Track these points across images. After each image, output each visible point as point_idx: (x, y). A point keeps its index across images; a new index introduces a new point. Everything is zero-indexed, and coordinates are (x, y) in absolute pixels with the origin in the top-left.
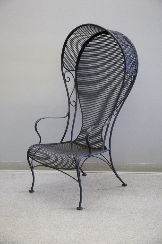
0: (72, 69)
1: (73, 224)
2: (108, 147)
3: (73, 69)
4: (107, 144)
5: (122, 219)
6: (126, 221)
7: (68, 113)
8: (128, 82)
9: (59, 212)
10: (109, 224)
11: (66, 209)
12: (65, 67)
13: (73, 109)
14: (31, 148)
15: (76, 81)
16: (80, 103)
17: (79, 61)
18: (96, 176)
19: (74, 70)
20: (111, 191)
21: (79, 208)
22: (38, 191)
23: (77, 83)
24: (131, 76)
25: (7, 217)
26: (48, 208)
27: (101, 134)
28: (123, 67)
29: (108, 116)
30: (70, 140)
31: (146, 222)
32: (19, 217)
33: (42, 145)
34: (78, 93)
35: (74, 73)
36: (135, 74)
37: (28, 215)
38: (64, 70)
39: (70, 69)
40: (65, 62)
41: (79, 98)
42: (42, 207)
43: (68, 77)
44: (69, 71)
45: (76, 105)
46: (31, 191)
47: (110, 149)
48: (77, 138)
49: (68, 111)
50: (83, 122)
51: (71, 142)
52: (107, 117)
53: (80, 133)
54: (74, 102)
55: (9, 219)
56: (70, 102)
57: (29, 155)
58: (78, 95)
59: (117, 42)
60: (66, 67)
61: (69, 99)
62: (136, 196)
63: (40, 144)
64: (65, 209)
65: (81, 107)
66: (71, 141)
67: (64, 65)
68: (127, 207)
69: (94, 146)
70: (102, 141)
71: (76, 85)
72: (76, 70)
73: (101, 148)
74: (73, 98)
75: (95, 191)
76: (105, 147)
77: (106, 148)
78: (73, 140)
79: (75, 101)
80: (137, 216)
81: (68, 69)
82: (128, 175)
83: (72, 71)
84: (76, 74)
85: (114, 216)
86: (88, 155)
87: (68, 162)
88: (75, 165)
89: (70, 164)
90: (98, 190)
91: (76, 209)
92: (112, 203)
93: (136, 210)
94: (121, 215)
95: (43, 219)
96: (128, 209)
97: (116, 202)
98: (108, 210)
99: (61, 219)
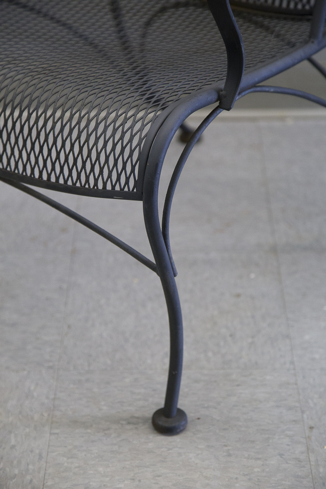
11: (83, 425)
21: (168, 420)
64: (74, 423)
75: (257, 265)
86: (218, 91)
87: (87, 141)
88: (133, 171)
89: (98, 158)
90: (274, 250)
91: (145, 420)
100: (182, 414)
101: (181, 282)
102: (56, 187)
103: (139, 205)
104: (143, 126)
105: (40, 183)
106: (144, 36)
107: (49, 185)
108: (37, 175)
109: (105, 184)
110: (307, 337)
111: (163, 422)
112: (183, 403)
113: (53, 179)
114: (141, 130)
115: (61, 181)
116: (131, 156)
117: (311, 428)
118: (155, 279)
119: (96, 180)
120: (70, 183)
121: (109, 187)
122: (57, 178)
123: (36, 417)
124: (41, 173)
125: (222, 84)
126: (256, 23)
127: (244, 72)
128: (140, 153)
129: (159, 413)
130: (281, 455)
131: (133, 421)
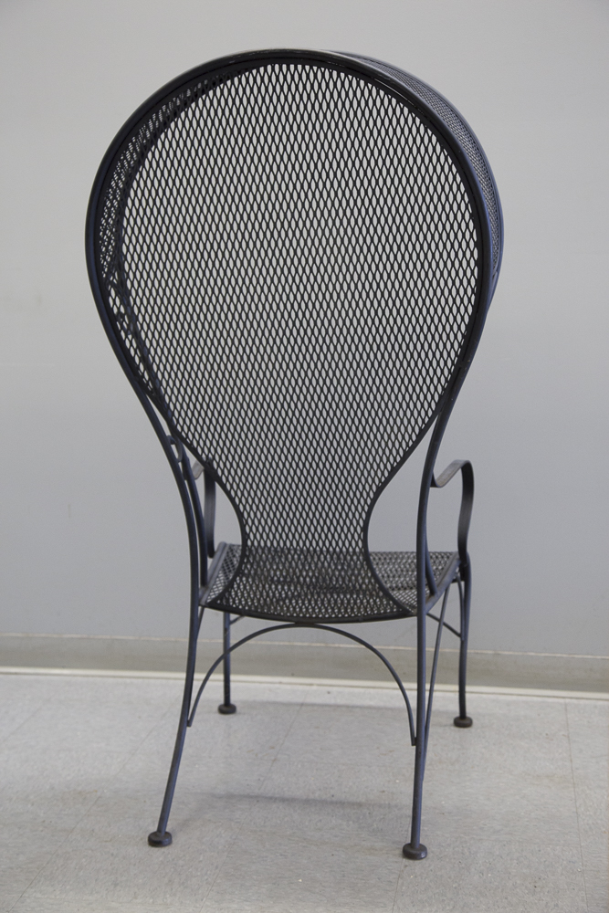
9: (217, 867)
32: (39, 881)
37: (81, 874)
68: (521, 859)
80: (557, 905)
82: (566, 705)
85: (451, 899)
92: (462, 835)
93: (562, 874)
94: (482, 899)
95: (136, 898)
96: (524, 871)
97: (481, 829)
98: (432, 867)
99: (209, 904)
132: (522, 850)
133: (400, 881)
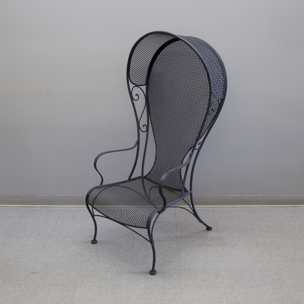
0: (141, 83)
1: (144, 300)
2: (188, 189)
3: (143, 83)
4: (187, 185)
5: (205, 290)
6: (210, 292)
7: (137, 142)
8: (214, 108)
9: (128, 279)
10: (189, 299)
11: (136, 273)
12: (132, 81)
13: (143, 136)
14: (91, 193)
15: (147, 98)
16: (152, 127)
17: (151, 73)
18: (175, 213)
19: (145, 83)
20: (193, 239)
21: (153, 272)
22: (102, 242)
23: (149, 101)
24: (218, 101)
25: (62, 287)
26: (114, 271)
27: (179, 171)
28: (208, 94)
29: (188, 148)
30: (140, 175)
31: (235, 293)
32: (77, 287)
33: (105, 186)
34: (150, 114)
35: (144, 88)
36: (223, 96)
37: (89, 283)
38: (132, 86)
39: (138, 83)
40: (131, 76)
41: (151, 120)
42: (106, 269)
43: (137, 95)
44: (137, 86)
45: (147, 130)
46: (94, 242)
47: (191, 192)
48: (149, 173)
49: (137, 139)
50: (156, 153)
51: (142, 178)
52: (187, 150)
53: (153, 167)
54: (145, 126)
55: (65, 290)
56: (139, 128)
57: (88, 201)
58: (150, 117)
59: (199, 56)
60: (134, 82)
61: (138, 123)
62: (223, 246)
63: (101, 186)
64: (134, 273)
65: (153, 132)
66: (142, 176)
67: (130, 80)
68: (212, 268)
69: (171, 186)
70: (180, 181)
71: (147, 104)
72: (147, 84)
73: (179, 188)
74: (144, 121)
75: (173, 241)
76: (185, 188)
77: (186, 191)
78: (145, 175)
79: (147, 125)
80: (224, 282)
81: (137, 84)
83: (142, 85)
84: (147, 89)
85: (196, 284)
86: (162, 208)
87: (137, 217)
88: (146, 223)
89: (139, 221)
90: (177, 237)
91: (148, 272)
92: (194, 261)
93: (223, 272)
94: (204, 283)
95: (107, 291)
96: (213, 272)
97: (199, 258)
98: (188, 273)
99: (129, 292)
100: (155, 271)
101: (155, 244)
102: (131, 226)
103: (147, 230)
104: (148, 215)
105: (128, 225)
106: (149, 192)
107: (130, 225)
108: (129, 224)
109: (140, 226)
110: (182, 256)
111: (152, 273)
112: (155, 269)
113: (130, 224)
114: (147, 216)
115: (132, 225)
116: (145, 220)
117: (181, 274)
118: (150, 244)
119: (139, 225)
120: (134, 225)
121: (141, 226)
122: (131, 224)
123: (127, 271)
124: (128, 223)
125: (163, 206)
126: (172, 191)
127: (167, 204)
128: (147, 220)
129: (151, 271)
130: (175, 279)
131: (146, 272)
132: (211, 265)
133: (181, 279)
